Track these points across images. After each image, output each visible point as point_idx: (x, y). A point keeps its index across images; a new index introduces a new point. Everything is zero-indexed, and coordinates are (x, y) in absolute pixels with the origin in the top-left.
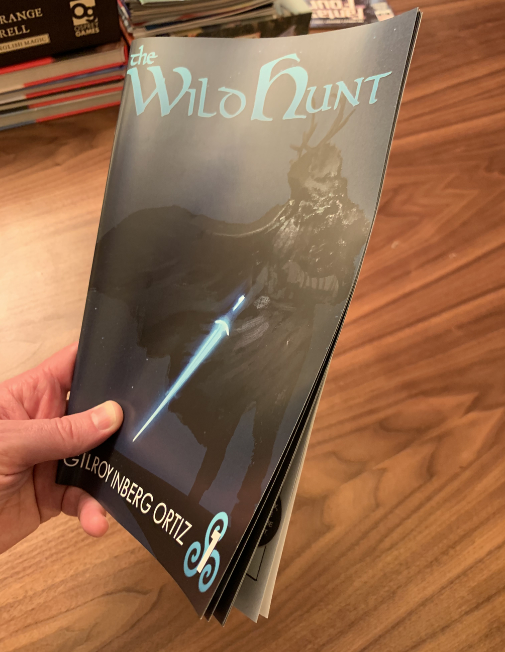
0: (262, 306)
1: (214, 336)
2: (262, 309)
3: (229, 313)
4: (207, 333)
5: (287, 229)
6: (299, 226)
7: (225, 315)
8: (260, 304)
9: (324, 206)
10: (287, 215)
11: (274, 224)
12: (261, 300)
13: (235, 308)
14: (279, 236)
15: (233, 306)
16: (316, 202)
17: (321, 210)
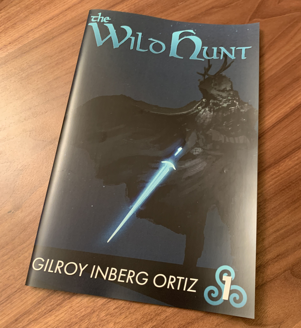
0: (197, 153)
1: (163, 171)
2: (198, 155)
3: (172, 157)
4: (157, 168)
5: (204, 113)
6: (212, 112)
7: (169, 158)
8: (195, 152)
9: (227, 103)
10: (203, 106)
11: (194, 110)
12: (196, 150)
13: (176, 154)
14: (200, 117)
15: (175, 153)
16: (221, 101)
17: (225, 105)
